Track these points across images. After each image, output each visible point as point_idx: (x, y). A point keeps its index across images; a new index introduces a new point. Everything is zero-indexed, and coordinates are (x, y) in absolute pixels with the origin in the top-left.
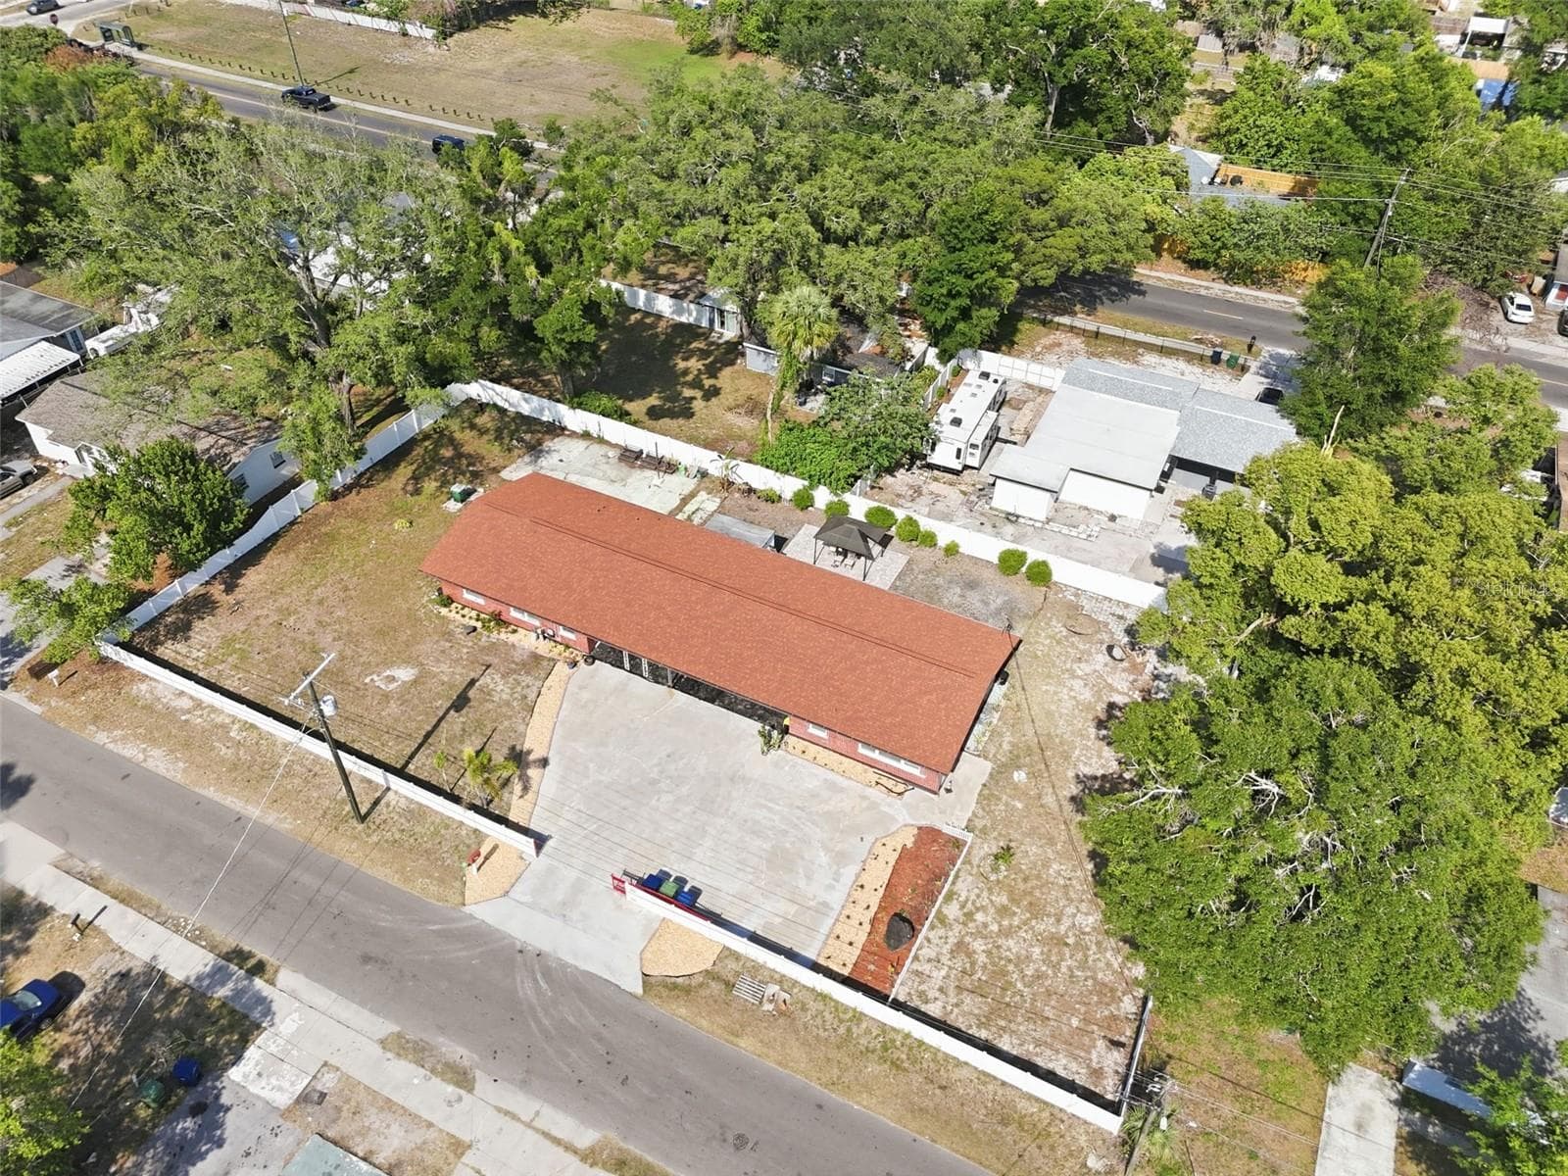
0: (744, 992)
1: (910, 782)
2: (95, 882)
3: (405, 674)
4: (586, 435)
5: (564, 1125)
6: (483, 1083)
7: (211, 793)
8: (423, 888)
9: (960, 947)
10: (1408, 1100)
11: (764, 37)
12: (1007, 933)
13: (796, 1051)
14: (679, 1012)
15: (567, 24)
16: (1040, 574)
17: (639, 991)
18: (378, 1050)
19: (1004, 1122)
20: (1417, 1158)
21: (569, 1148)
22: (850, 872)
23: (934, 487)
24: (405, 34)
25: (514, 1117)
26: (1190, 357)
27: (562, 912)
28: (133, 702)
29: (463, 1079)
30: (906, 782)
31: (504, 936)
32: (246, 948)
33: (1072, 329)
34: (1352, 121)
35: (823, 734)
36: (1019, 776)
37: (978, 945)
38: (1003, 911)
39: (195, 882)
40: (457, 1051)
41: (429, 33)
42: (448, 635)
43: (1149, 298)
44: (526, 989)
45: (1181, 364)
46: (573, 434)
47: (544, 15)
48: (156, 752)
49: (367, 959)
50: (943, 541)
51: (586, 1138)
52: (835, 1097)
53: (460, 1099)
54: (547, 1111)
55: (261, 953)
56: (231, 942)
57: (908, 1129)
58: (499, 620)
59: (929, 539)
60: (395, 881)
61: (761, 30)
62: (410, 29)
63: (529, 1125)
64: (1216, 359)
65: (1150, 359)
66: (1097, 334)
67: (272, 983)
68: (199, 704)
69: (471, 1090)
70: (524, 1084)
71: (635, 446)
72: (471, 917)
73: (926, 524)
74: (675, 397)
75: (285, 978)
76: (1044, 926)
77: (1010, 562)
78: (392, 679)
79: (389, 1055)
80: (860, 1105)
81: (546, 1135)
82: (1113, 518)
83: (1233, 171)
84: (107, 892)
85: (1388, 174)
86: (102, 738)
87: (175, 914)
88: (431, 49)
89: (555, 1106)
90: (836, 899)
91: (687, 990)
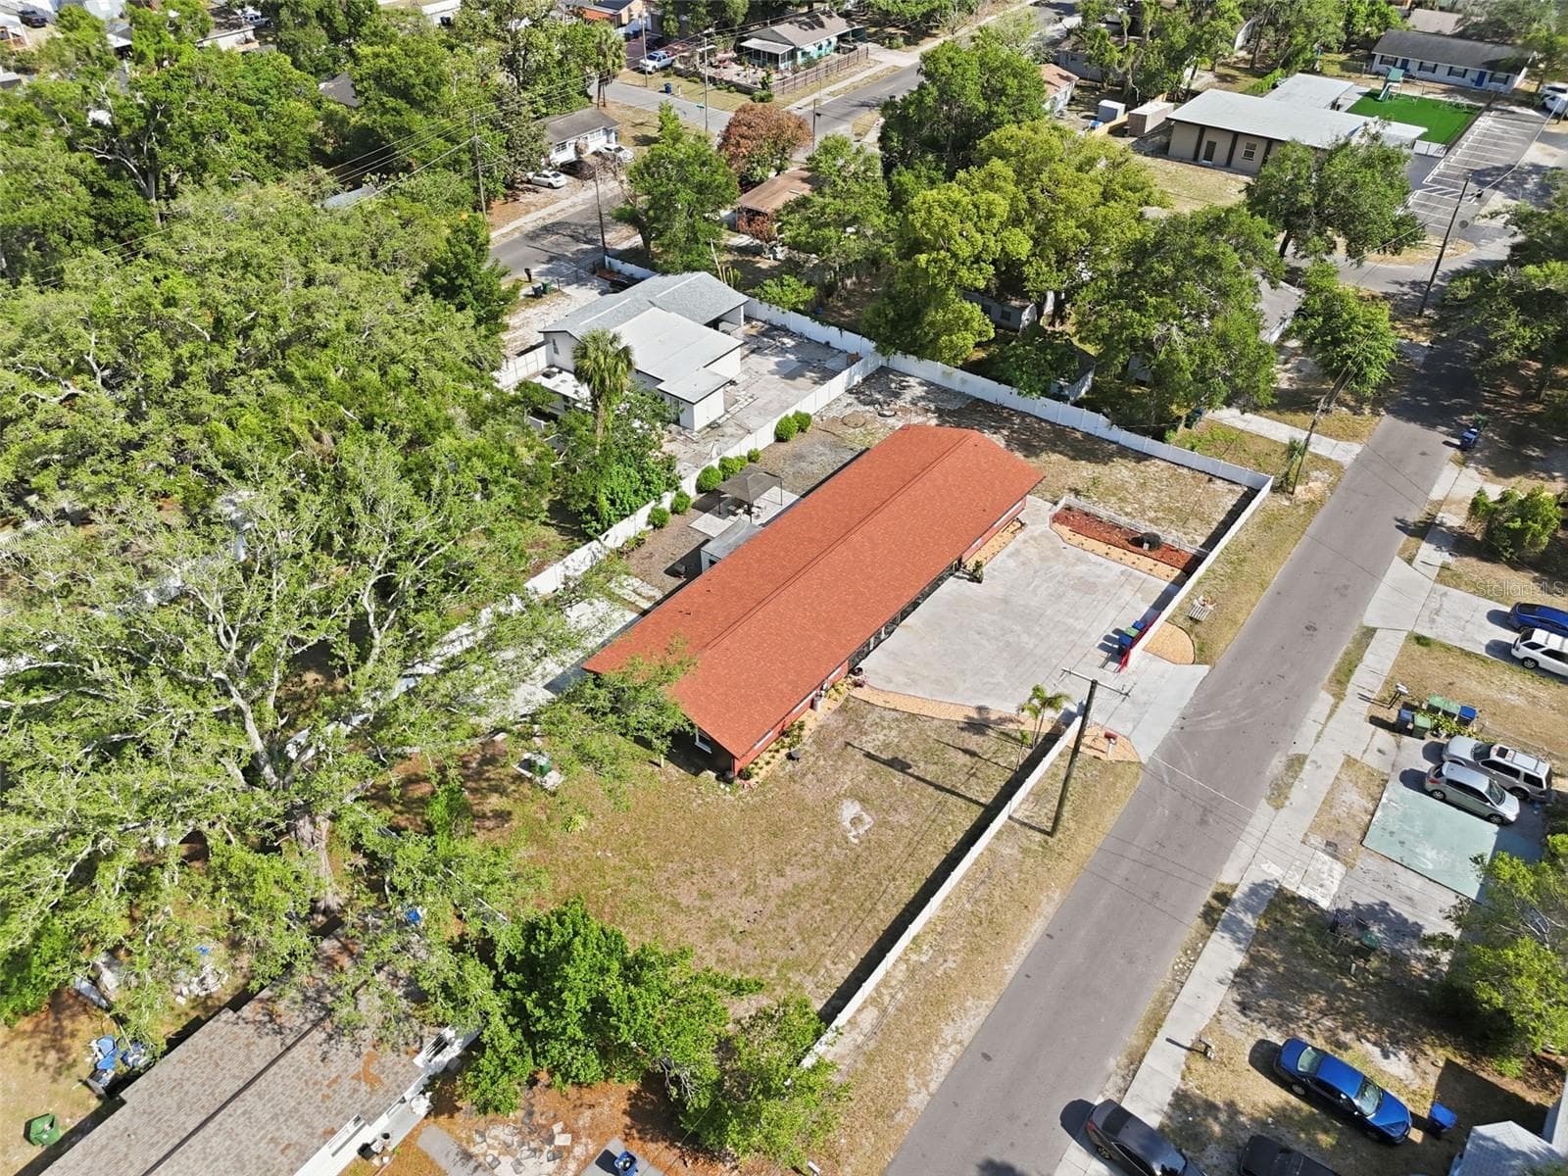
0: (1201, 615)
2: (1136, 1060)
3: (851, 809)
5: (1320, 708)
6: (1299, 749)
7: (1011, 969)
9: (1153, 521)
12: (1139, 501)
13: (1244, 597)
14: (1222, 649)
17: (1207, 667)
18: (1283, 812)
21: (1335, 707)
22: (1094, 556)
25: (1321, 732)
29: (1296, 763)
31: (1168, 737)
32: (1201, 909)
37: (1150, 514)
38: (1123, 501)
39: (1131, 962)
40: (1276, 765)
42: (794, 777)
44: (1217, 723)
48: (948, 1032)
49: (1203, 822)
50: (746, 459)
51: (1325, 699)
52: (1271, 587)
53: (1314, 762)
54: (1312, 715)
55: (1207, 896)
56: (1197, 922)
60: (1119, 809)
63: (1325, 725)
64: (539, 294)
67: (1234, 887)
69: (1305, 757)
72: (1150, 759)
75: (1228, 876)
76: (1132, 488)
77: (785, 432)
78: (858, 819)
79: (1287, 803)
81: (1330, 716)
84: (1149, 1043)
87: (1169, 975)
89: (1307, 711)
91: (1204, 645)
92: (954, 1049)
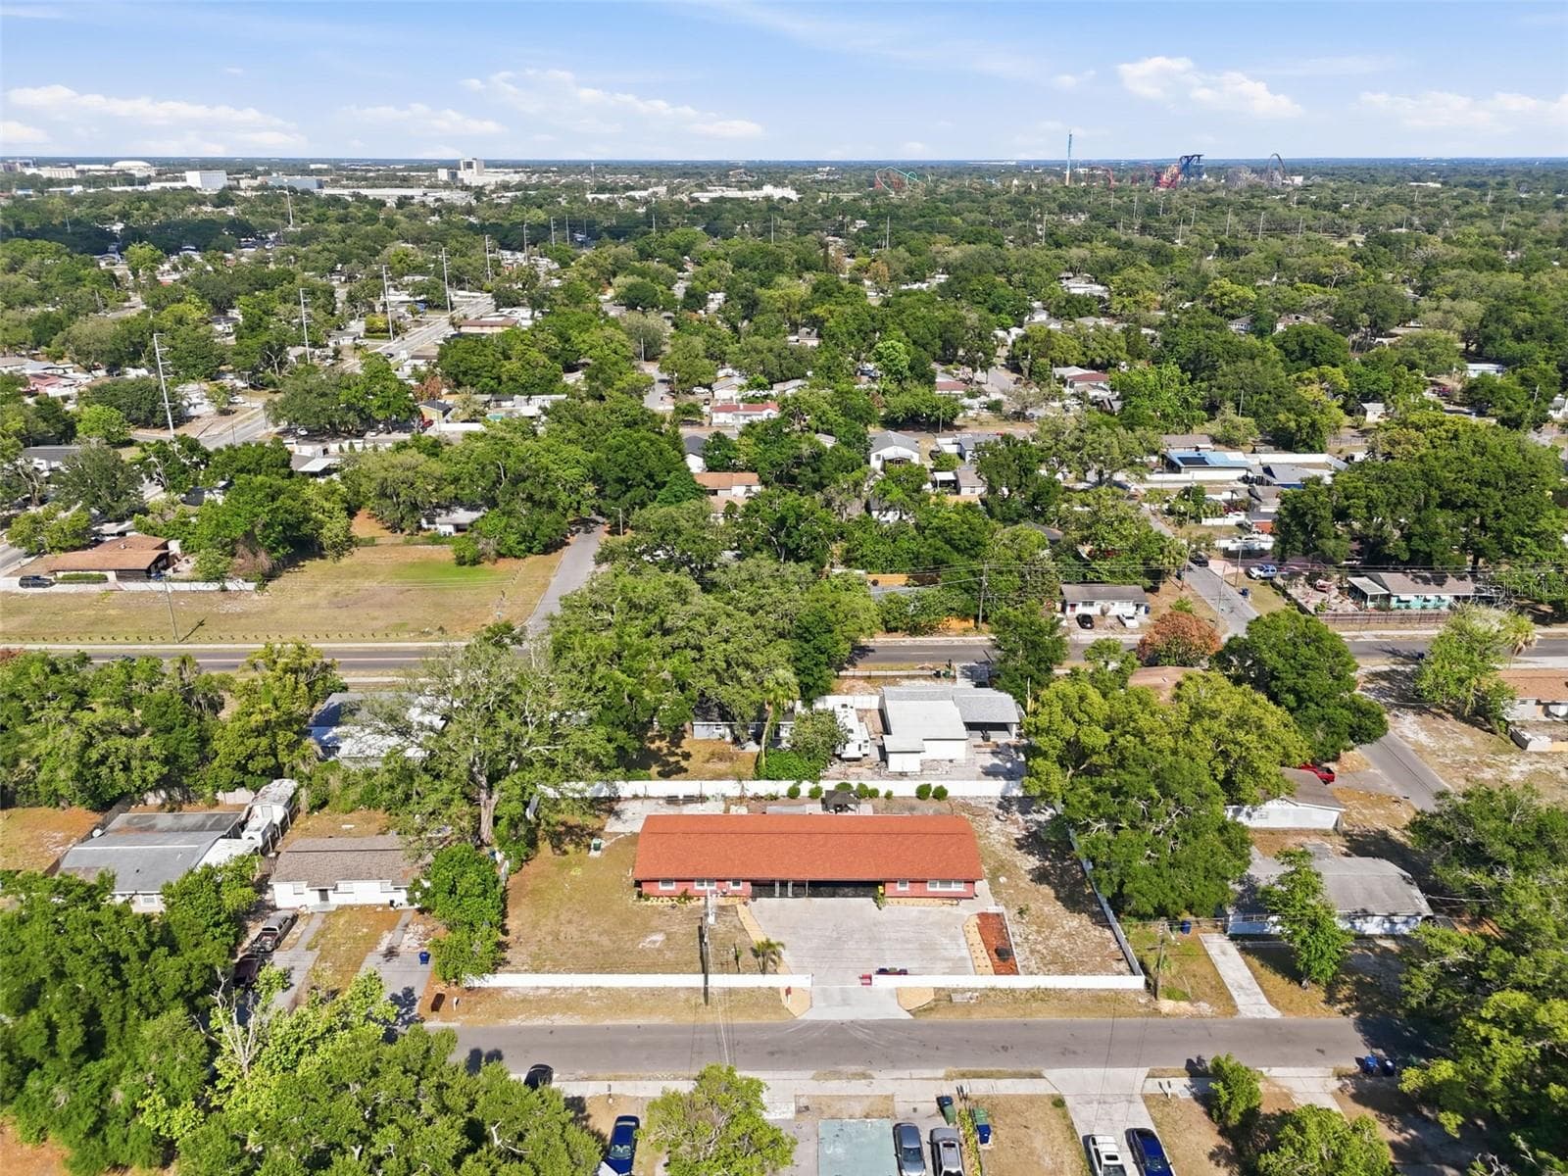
0: (957, 998)
1: (959, 898)
2: (590, 1079)
3: (659, 938)
4: (636, 797)
5: (927, 1073)
6: (875, 1074)
7: (608, 1022)
8: (767, 1019)
9: (1032, 952)
10: (1233, 938)
11: (523, 547)
12: (1047, 939)
13: (998, 1011)
14: (936, 1018)
15: (345, 561)
16: (940, 794)
17: (911, 1017)
18: (813, 1082)
19: (1099, 1001)
20: (1248, 954)
21: (936, 1079)
22: (962, 940)
23: (852, 770)
24: (224, 590)
25: (904, 1079)
26: (925, 677)
27: (845, 1002)
28: (513, 1001)
29: (863, 1076)
30: (956, 898)
31: (828, 1022)
33: (854, 677)
34: (949, 541)
35: (906, 888)
36: (1003, 880)
37: (1039, 947)
38: (1039, 932)
39: (647, 1059)
40: (852, 1068)
41: (251, 586)
42: (662, 913)
43: (878, 653)
44: (860, 1035)
45: (923, 682)
46: (626, 799)
47: (323, 557)
48: (555, 1017)
49: (772, 1054)
50: (882, 793)
51: (940, 1073)
52: (1028, 1019)
53: (871, 1083)
54: (914, 1071)
56: (694, 1073)
57: (1066, 1019)
58: (686, 896)
59: (874, 794)
60: (751, 1021)
61: (519, 543)
62: (230, 585)
63: (911, 1079)
64: (938, 675)
65: (906, 682)
66: (869, 677)
68: (554, 989)
69: (873, 1078)
70: (894, 1067)
71: (672, 793)
72: (804, 1021)
73: (871, 785)
74: (668, 763)
76: (1059, 930)
77: (923, 793)
78: (654, 942)
79: (822, 1081)
80: (1040, 1018)
81: (923, 1079)
82: (951, 761)
83: (872, 577)
85: (975, 565)
86: (513, 1022)
87: (651, 1074)
88: (255, 597)
89: (915, 1069)
90: (965, 953)
91: (932, 1009)
92: (549, 1023)
